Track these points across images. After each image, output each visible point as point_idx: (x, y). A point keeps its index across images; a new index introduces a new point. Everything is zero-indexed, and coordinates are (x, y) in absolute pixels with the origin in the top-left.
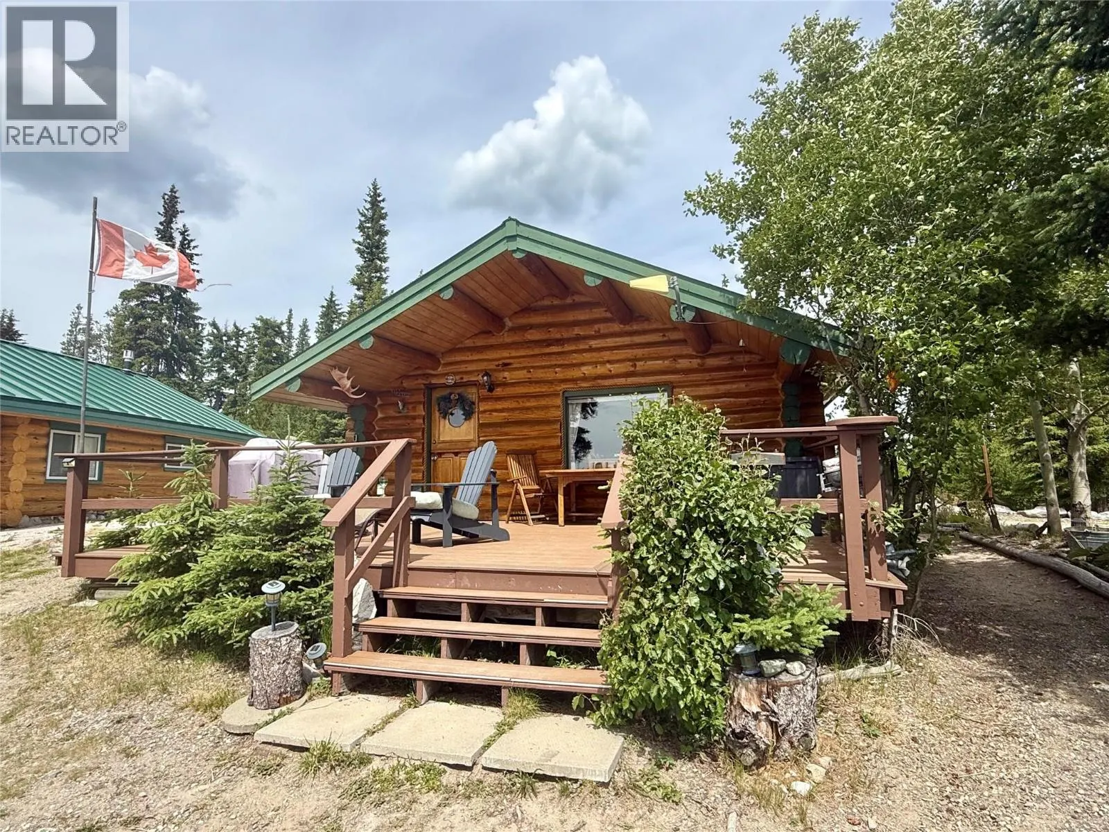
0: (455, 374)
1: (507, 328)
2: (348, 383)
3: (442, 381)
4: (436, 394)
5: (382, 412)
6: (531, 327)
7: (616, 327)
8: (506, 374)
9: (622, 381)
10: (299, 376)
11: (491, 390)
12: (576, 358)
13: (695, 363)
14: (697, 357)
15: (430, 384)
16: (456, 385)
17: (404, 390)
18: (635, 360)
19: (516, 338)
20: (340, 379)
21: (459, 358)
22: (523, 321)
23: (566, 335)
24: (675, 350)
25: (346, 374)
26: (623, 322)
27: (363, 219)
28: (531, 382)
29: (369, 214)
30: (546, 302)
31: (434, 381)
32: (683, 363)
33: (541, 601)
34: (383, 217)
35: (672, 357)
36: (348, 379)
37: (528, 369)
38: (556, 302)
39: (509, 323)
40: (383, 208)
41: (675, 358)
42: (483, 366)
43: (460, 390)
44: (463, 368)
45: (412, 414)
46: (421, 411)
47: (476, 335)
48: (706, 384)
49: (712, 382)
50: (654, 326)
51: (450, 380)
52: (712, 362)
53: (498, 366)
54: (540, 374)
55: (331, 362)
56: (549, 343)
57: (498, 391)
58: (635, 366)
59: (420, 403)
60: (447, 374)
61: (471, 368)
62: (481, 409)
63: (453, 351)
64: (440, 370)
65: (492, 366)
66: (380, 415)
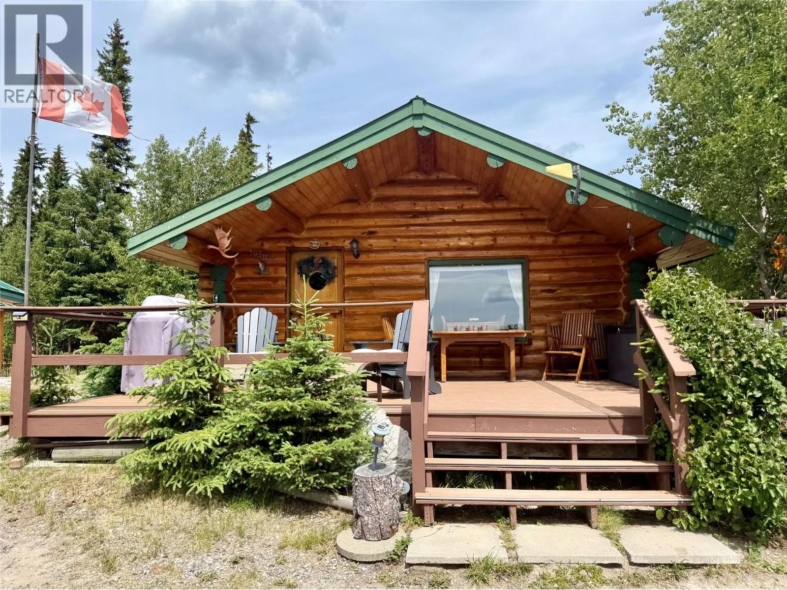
0: (320, 239)
1: (373, 198)
2: (226, 243)
3: (306, 245)
4: (297, 257)
5: (240, 273)
6: (398, 199)
7: (479, 205)
8: (371, 241)
9: (484, 253)
10: (186, 233)
11: (357, 256)
12: (441, 230)
13: (550, 240)
14: (550, 235)
15: (293, 247)
16: (321, 249)
17: (265, 252)
18: (494, 235)
19: (381, 208)
20: (222, 238)
21: (323, 223)
22: (389, 191)
23: (429, 208)
24: (533, 228)
25: (228, 234)
26: (488, 199)
27: (103, 61)
28: (395, 250)
29: (111, 56)
30: (412, 176)
31: (297, 244)
32: (540, 240)
33: (578, 439)
34: (126, 61)
35: (529, 233)
36: (228, 238)
37: (393, 238)
38: (421, 177)
39: (375, 194)
40: (126, 52)
41: (532, 235)
42: (348, 233)
43: (324, 255)
44: (328, 233)
45: (273, 275)
46: (282, 272)
47: (342, 202)
48: (559, 259)
49: (563, 258)
50: (513, 206)
51: (315, 244)
52: (566, 240)
53: (364, 233)
54: (404, 243)
55: (217, 222)
56: (417, 214)
57: (363, 258)
58: (495, 240)
59: (282, 265)
60: (312, 239)
61: (335, 233)
62: (347, 273)
63: (318, 216)
64: (304, 234)
65: (358, 233)
66: (237, 276)
